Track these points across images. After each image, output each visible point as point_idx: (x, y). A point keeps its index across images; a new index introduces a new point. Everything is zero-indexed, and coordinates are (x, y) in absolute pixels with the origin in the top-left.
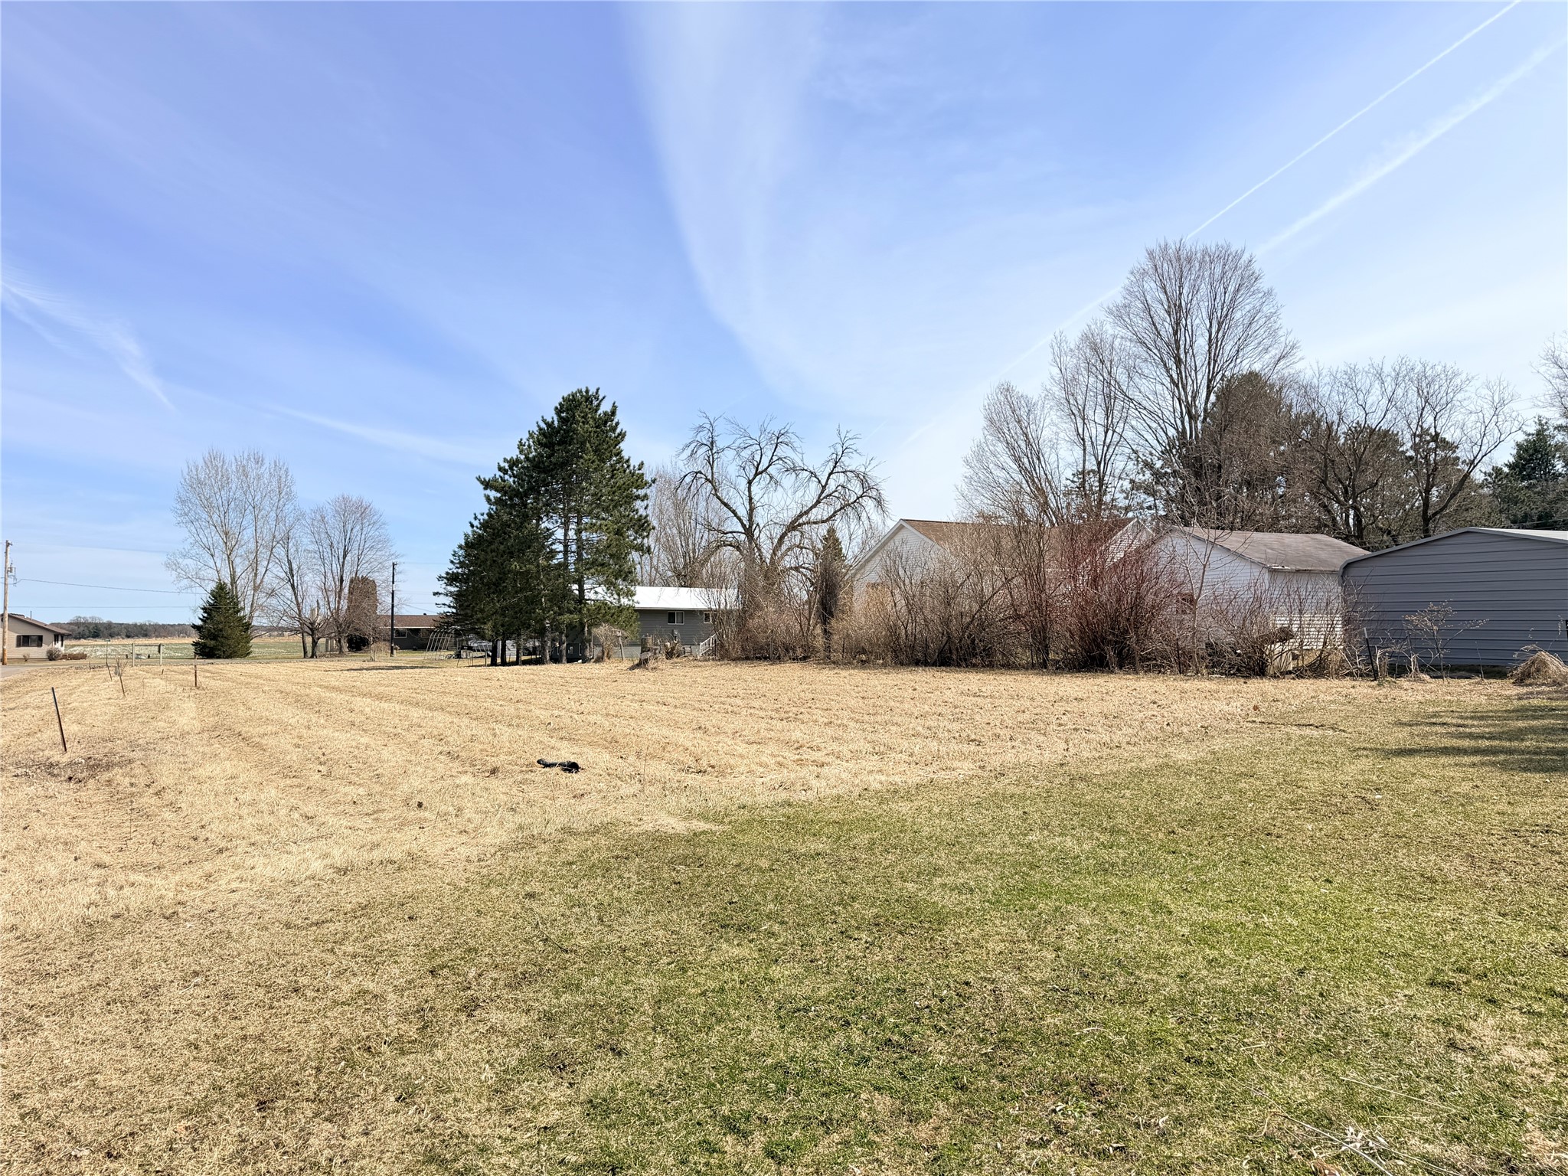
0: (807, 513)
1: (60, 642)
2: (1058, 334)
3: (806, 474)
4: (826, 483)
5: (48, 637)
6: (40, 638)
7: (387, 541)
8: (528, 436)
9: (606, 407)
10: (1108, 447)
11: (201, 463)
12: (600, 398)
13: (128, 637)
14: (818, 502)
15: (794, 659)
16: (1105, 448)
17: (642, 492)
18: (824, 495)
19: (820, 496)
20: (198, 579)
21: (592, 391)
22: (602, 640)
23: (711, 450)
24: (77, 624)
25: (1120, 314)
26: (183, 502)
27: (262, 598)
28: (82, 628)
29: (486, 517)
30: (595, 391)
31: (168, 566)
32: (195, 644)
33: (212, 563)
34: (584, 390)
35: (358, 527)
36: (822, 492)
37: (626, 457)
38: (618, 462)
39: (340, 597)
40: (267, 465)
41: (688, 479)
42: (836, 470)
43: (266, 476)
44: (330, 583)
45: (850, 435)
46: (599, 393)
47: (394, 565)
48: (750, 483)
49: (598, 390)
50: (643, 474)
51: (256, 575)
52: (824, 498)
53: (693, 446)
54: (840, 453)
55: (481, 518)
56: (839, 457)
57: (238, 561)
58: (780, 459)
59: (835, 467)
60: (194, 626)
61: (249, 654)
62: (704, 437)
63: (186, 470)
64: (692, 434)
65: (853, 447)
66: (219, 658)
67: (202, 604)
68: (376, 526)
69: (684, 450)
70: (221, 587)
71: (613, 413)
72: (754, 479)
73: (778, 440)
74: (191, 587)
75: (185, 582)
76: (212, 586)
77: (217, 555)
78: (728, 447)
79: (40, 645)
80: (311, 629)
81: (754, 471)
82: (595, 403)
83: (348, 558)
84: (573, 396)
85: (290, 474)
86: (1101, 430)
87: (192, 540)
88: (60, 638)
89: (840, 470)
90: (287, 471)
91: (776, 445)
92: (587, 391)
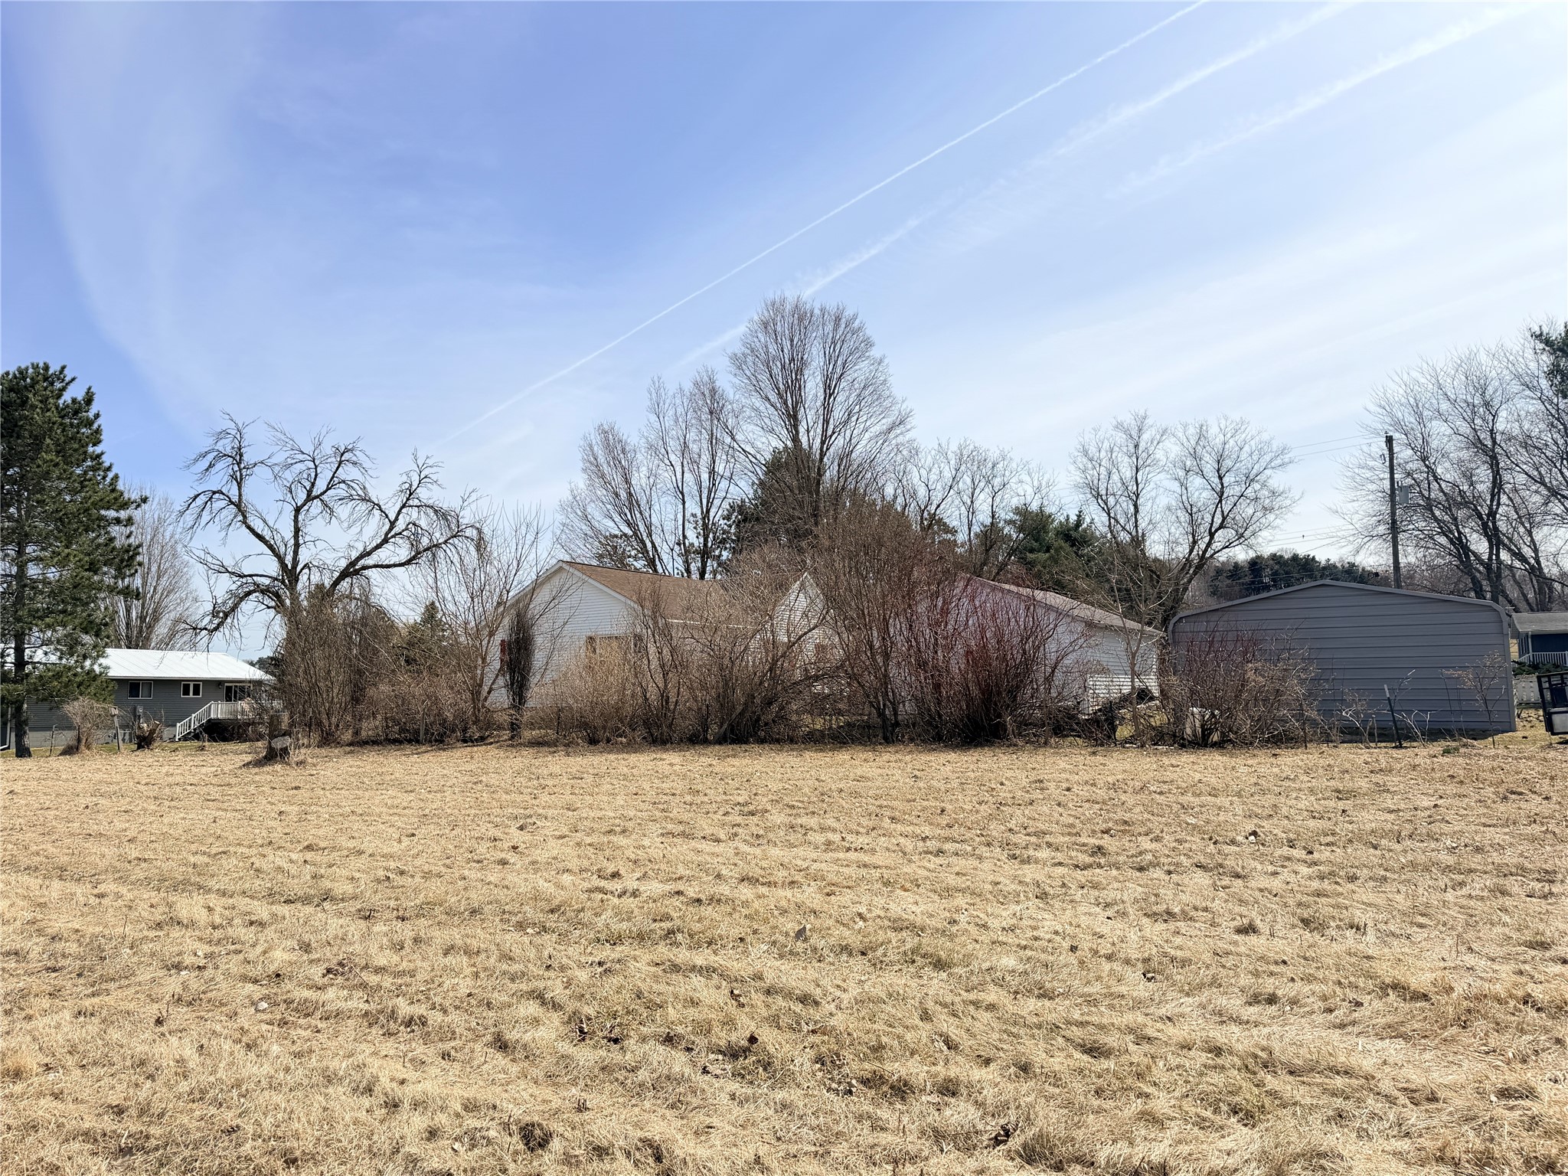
0: (367, 555)
2: (656, 379)
4: (397, 519)
9: (76, 392)
12: (67, 379)
14: (385, 541)
15: (465, 741)
17: (123, 514)
18: (393, 533)
19: (387, 533)
21: (54, 368)
22: (78, 720)
23: (239, 464)
30: (59, 369)
34: (41, 365)
36: (391, 529)
37: (107, 464)
38: (94, 469)
42: (411, 502)
45: (430, 462)
46: (66, 372)
48: (298, 510)
49: (63, 368)
52: (392, 536)
53: (210, 457)
54: (416, 484)
56: (414, 488)
58: (342, 482)
59: (408, 499)
62: (227, 446)
64: (211, 441)
65: (434, 477)
69: (196, 460)
71: (89, 400)
72: (304, 505)
73: (343, 456)
78: (264, 462)
81: (304, 497)
82: (58, 385)
84: (21, 372)
89: (416, 502)
91: (340, 463)
92: (46, 368)
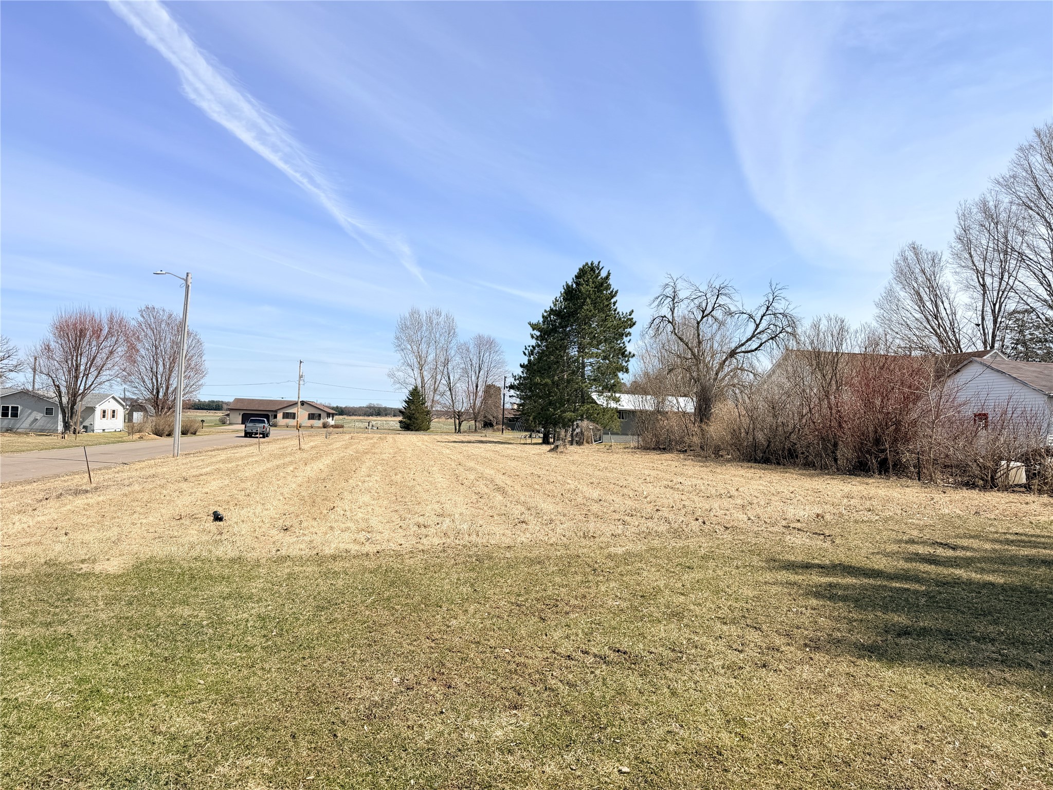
0: (743, 345)
1: (331, 418)
2: (962, 202)
3: (745, 316)
4: (760, 323)
5: (323, 415)
6: (320, 415)
7: (504, 362)
8: (560, 295)
9: (603, 274)
10: (1003, 292)
11: (407, 315)
12: (600, 268)
13: (394, 416)
14: (753, 336)
16: (1001, 293)
18: (758, 331)
19: (754, 332)
20: (404, 383)
21: (596, 263)
23: (673, 300)
24: (370, 407)
25: (1007, 184)
26: (397, 338)
27: (437, 397)
28: (372, 410)
29: (531, 348)
30: (597, 263)
31: (389, 376)
32: (400, 422)
33: (412, 375)
34: (590, 263)
35: (488, 354)
36: (756, 330)
39: (476, 397)
40: (443, 316)
41: (657, 321)
42: (768, 313)
43: (442, 323)
44: (471, 389)
45: (778, 287)
46: (600, 265)
47: (505, 377)
48: (698, 323)
49: (599, 262)
50: (632, 319)
51: (435, 382)
52: (758, 333)
53: (660, 298)
54: (771, 300)
55: (529, 349)
56: (770, 303)
57: (425, 373)
58: (720, 306)
59: (767, 311)
60: (401, 411)
61: (429, 429)
62: (669, 291)
63: (399, 320)
64: (660, 290)
65: (781, 295)
66: (412, 430)
67: (405, 398)
68: (498, 353)
69: (654, 301)
70: (416, 389)
71: (607, 277)
72: (701, 320)
73: (720, 292)
74: (401, 388)
75: (398, 385)
76: (411, 388)
77: (415, 369)
78: (686, 298)
79: (319, 419)
80: (459, 416)
81: (701, 315)
82: (597, 272)
83: (481, 373)
84: (584, 267)
85: (455, 321)
86: (997, 279)
87: (402, 361)
88: (331, 416)
89: (771, 312)
90: (453, 320)
91: (718, 296)
92: (592, 264)
